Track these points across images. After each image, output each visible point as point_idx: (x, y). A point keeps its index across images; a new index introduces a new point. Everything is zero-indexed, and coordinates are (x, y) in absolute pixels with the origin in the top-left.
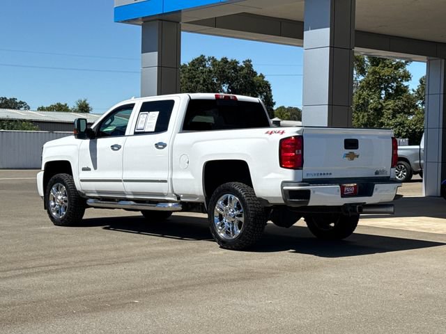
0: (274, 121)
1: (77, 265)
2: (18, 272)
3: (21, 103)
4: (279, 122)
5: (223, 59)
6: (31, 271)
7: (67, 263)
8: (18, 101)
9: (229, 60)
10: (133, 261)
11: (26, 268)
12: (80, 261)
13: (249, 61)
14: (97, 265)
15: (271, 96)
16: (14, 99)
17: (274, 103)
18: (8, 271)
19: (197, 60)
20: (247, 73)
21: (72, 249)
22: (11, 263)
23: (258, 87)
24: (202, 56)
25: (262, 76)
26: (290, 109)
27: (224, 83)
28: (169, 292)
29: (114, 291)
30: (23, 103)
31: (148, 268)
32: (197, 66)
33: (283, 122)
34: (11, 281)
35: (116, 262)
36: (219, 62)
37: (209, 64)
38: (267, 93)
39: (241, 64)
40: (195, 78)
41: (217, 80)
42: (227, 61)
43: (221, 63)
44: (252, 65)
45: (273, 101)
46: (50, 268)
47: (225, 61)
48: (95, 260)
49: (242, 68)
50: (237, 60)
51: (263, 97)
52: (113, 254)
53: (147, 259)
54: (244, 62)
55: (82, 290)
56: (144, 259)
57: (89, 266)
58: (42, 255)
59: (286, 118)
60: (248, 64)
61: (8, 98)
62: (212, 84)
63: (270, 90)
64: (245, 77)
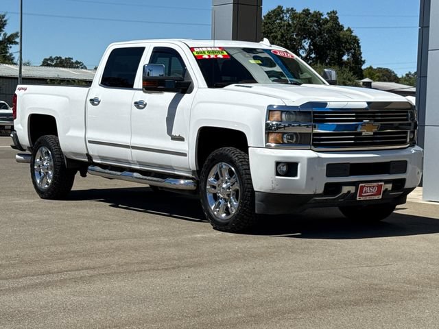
0: (364, 83)
1: (121, 270)
2: (36, 280)
3: (77, 63)
4: (370, 83)
5: (304, 11)
6: (55, 278)
7: (107, 266)
8: (74, 61)
9: (312, 11)
10: (201, 265)
11: (49, 273)
12: (126, 264)
13: (334, 12)
14: (149, 270)
15: (360, 54)
16: (69, 58)
17: (364, 62)
18: (21, 277)
19: (273, 12)
20: (332, 27)
21: (117, 243)
22: (29, 263)
23: (345, 43)
24: (279, 7)
25: (349, 30)
26: (380, 70)
27: (305, 38)
28: (256, 322)
29: (172, 319)
30: (79, 63)
31: (223, 278)
32: (274, 19)
33: (374, 84)
34: (21, 295)
35: (176, 266)
36: (300, 14)
37: (287, 17)
38: (355, 50)
39: (325, 16)
40: (272, 33)
41: (296, 35)
42: (310, 13)
43: (302, 15)
44: (337, 18)
45: (363, 59)
46: (83, 273)
47: (306, 12)
48: (148, 262)
49: (326, 21)
50: (321, 12)
51: (350, 54)
52: (172, 252)
53: (221, 262)
54: (328, 14)
55: (124, 315)
56: (216, 262)
57: (139, 271)
58: (74, 252)
59: (377, 79)
60: (333, 17)
61: (63, 58)
62: (291, 40)
63: (359, 47)
64: (329, 31)
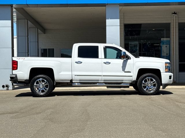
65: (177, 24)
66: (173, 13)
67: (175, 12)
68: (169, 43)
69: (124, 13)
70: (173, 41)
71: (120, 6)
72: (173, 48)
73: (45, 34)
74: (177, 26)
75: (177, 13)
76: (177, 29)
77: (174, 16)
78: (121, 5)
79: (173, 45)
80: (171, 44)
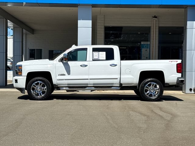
65: (157, 28)
66: (153, 17)
67: (155, 16)
68: (148, 47)
69: (104, 15)
70: (153, 44)
71: (92, 7)
72: (153, 52)
73: (34, 35)
74: (157, 30)
75: (158, 16)
76: (157, 33)
77: (155, 20)
78: (94, 6)
79: (153, 49)
80: (150, 48)
